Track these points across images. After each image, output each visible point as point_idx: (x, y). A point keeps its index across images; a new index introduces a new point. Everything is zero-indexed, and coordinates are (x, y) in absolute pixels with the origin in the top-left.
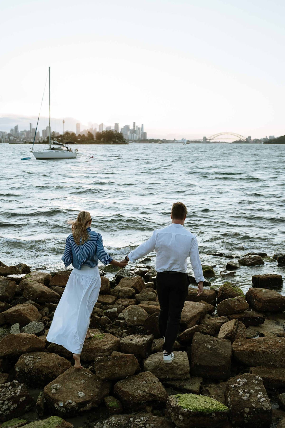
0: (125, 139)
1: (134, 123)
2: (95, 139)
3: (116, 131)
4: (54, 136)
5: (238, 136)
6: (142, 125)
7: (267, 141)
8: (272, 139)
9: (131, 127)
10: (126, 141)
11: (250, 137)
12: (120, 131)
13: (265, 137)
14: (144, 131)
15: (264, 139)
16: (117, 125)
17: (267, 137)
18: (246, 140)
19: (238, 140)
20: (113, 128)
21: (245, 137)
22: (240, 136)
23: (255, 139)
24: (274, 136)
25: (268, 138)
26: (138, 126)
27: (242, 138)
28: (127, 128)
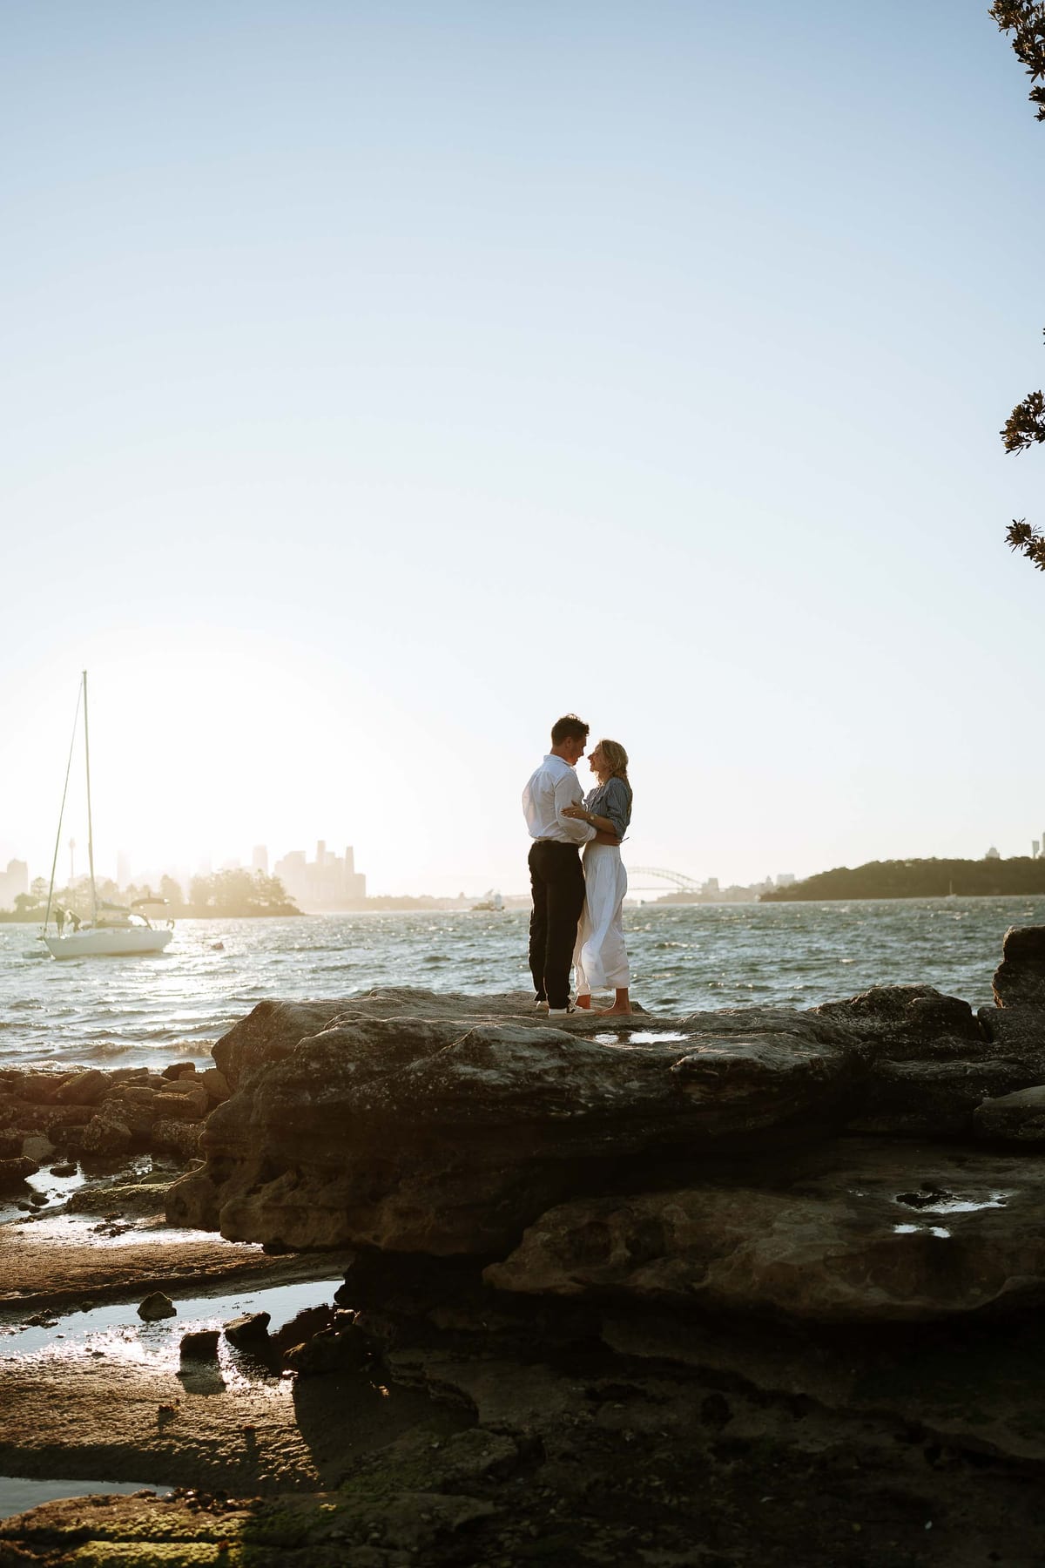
0: (294, 899)
1: (321, 845)
2: (187, 902)
3: (260, 871)
4: (40, 892)
5: (675, 878)
6: (350, 850)
7: (772, 891)
8: (786, 885)
9: (311, 857)
10: (294, 904)
11: (714, 881)
12: (270, 872)
13: (764, 881)
14: (357, 870)
15: (763, 884)
16: (261, 853)
17: (769, 878)
18: (702, 889)
19: (676, 892)
20: (247, 863)
21: (697, 882)
22: (680, 879)
23: (732, 888)
24: (793, 875)
25: (775, 881)
26: (333, 854)
27: (690, 885)
28: (296, 858)
